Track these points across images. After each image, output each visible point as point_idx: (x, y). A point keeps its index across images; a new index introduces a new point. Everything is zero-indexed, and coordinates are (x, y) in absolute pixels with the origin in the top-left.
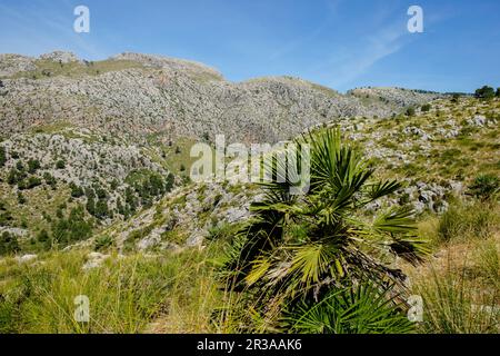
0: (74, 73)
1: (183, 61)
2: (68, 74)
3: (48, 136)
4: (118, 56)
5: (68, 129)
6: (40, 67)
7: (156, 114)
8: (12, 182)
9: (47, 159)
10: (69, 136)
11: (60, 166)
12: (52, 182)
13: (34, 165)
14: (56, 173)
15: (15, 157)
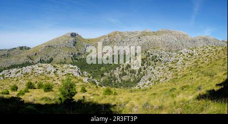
4: (161, 30)
8: (152, 60)
9: (158, 55)
10: (161, 50)
11: (161, 57)
12: (160, 60)
13: (156, 57)
14: (161, 59)
15: (152, 54)
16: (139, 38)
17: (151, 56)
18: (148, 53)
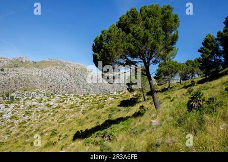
0: (28, 66)
1: (75, 63)
2: (26, 67)
3: (30, 92)
4: (47, 60)
5: (37, 90)
6: (13, 63)
7: (68, 85)
10: (38, 92)
16: (2, 70)
18: (12, 98)
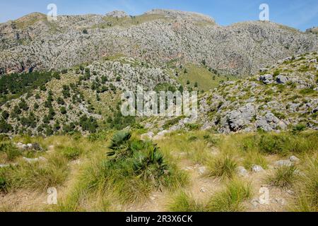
0: (124, 23)
2: (121, 25)
3: (111, 62)
4: (150, 11)
5: (122, 58)
6: (106, 21)
7: (172, 48)
8: (93, 88)
9: (111, 76)
10: (123, 62)
11: (118, 80)
12: (114, 89)
13: (105, 79)
14: (116, 84)
15: (95, 74)
16: (85, 32)
17: (94, 77)
18: (88, 71)
